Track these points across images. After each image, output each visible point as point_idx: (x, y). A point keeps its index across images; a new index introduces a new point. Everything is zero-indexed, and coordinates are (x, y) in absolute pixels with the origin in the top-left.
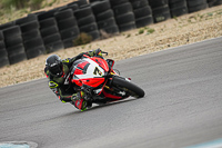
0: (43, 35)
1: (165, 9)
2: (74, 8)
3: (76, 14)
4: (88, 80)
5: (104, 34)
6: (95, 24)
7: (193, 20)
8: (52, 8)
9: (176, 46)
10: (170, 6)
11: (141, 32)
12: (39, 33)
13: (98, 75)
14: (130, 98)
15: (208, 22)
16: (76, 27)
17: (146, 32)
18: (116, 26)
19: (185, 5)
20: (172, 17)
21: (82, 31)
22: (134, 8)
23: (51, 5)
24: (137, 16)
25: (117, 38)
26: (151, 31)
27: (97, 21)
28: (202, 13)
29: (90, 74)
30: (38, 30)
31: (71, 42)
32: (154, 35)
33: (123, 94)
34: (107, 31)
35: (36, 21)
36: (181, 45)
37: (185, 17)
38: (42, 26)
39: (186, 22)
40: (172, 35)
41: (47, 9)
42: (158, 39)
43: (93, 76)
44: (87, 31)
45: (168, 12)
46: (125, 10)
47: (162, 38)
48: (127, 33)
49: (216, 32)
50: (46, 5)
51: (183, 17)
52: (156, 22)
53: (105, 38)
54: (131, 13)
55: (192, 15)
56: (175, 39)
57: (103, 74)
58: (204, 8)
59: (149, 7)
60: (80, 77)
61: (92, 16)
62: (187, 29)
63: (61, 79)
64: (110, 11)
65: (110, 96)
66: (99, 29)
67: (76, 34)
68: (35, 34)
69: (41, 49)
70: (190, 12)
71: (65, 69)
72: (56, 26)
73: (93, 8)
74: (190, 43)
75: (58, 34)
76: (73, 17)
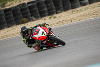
0: (6, 19)
1: (61, 7)
2: (20, 7)
3: (21, 10)
4: (39, 37)
5: (34, 18)
6: (30, 14)
7: (74, 12)
8: (10, 7)
9: (66, 24)
10: (64, 6)
11: (51, 18)
12: (4, 18)
13: (44, 35)
14: (60, 45)
15: (80, 13)
16: (21, 15)
17: (52, 18)
18: (39, 15)
19: (70, 5)
20: (64, 11)
21: (24, 17)
22: (47, 7)
23: (10, 5)
24: (49, 10)
25: (40, 20)
26: (55, 17)
27: (31, 13)
28: (78, 9)
29: (40, 35)
30: (4, 17)
31: (19, 22)
32: (56, 19)
33: (56, 43)
34: (35, 17)
35: (3, 13)
36: (69, 24)
37: (70, 11)
38: (6, 15)
39: (71, 13)
40: (64, 19)
41: (8, 7)
42: (58, 21)
43: (41, 35)
44: (26, 17)
45: (62, 9)
46: (43, 8)
47: (60, 20)
48: (44, 18)
49: (84, 18)
50: (8, 6)
51: (69, 11)
52: (57, 13)
53: (34, 20)
54: (46, 9)
55: (73, 10)
56: (66, 21)
57: (46, 35)
58: (79, 7)
59: (54, 6)
60: (36, 36)
61: (28, 10)
62: (71, 17)
63: (28, 37)
64: (37, 8)
65: (50, 44)
66: (31, 16)
67: (21, 19)
68: (2, 19)
69: (6, 25)
70: (72, 9)
71: (30, 32)
72: (12, 15)
73: (29, 7)
74: (73, 23)
75: (13, 19)
76: (20, 11)
